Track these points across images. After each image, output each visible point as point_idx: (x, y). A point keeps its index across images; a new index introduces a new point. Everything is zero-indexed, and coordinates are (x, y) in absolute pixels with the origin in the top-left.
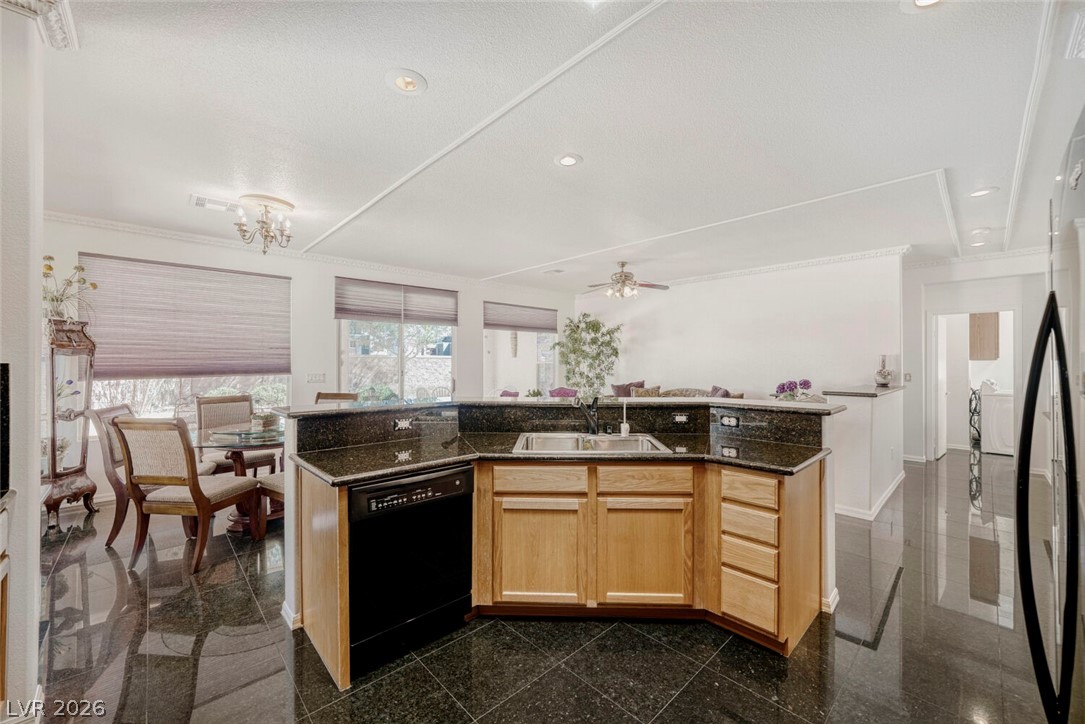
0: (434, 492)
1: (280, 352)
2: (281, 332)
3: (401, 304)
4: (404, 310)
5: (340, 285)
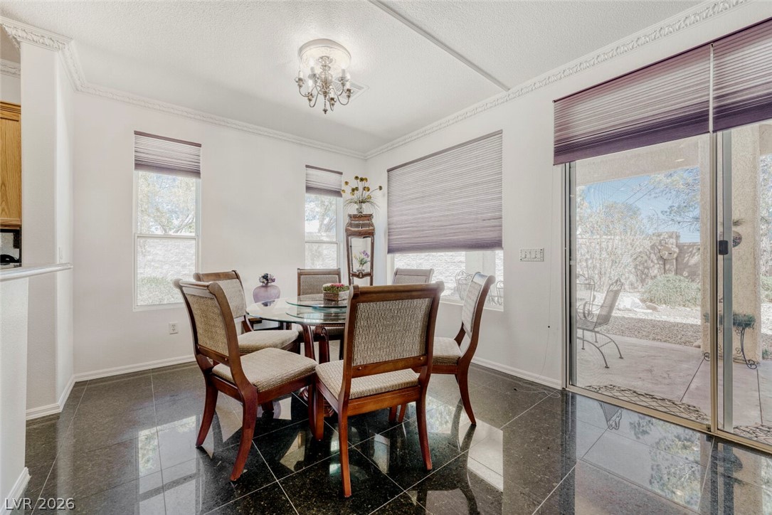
1: (492, 223)
2: (493, 199)
3: (708, 88)
4: (717, 98)
5: (561, 110)
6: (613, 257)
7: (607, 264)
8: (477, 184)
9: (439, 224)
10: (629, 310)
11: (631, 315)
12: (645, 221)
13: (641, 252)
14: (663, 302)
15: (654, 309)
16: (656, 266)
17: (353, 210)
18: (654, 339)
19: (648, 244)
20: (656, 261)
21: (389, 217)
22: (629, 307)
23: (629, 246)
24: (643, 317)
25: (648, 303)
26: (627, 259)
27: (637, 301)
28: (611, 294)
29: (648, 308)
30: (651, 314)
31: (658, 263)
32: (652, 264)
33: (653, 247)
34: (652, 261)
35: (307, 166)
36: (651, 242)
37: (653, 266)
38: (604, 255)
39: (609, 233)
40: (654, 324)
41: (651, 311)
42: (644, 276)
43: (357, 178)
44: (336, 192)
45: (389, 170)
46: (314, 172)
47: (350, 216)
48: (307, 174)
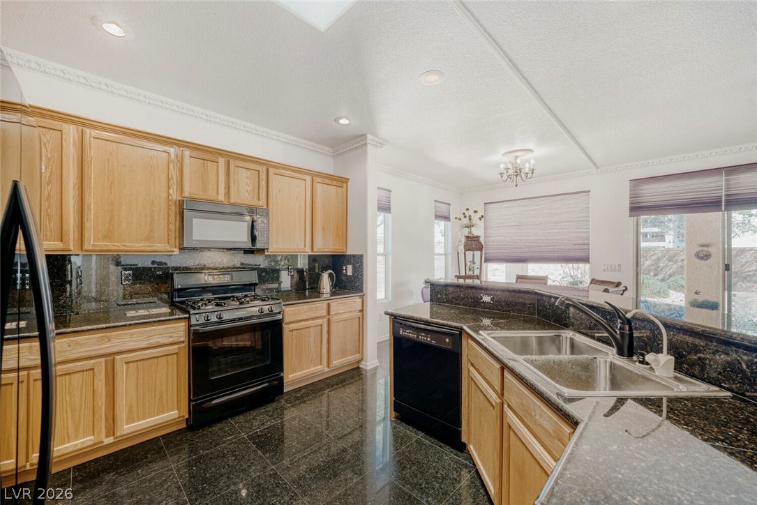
0: (431, 340)
1: (582, 247)
2: (582, 232)
3: (722, 189)
4: (726, 195)
5: (634, 186)
8: (569, 222)
17: (466, 232)
21: (486, 237)
35: (436, 201)
43: (468, 209)
44: (447, 218)
45: (485, 204)
46: (438, 204)
47: (467, 237)
48: (435, 207)
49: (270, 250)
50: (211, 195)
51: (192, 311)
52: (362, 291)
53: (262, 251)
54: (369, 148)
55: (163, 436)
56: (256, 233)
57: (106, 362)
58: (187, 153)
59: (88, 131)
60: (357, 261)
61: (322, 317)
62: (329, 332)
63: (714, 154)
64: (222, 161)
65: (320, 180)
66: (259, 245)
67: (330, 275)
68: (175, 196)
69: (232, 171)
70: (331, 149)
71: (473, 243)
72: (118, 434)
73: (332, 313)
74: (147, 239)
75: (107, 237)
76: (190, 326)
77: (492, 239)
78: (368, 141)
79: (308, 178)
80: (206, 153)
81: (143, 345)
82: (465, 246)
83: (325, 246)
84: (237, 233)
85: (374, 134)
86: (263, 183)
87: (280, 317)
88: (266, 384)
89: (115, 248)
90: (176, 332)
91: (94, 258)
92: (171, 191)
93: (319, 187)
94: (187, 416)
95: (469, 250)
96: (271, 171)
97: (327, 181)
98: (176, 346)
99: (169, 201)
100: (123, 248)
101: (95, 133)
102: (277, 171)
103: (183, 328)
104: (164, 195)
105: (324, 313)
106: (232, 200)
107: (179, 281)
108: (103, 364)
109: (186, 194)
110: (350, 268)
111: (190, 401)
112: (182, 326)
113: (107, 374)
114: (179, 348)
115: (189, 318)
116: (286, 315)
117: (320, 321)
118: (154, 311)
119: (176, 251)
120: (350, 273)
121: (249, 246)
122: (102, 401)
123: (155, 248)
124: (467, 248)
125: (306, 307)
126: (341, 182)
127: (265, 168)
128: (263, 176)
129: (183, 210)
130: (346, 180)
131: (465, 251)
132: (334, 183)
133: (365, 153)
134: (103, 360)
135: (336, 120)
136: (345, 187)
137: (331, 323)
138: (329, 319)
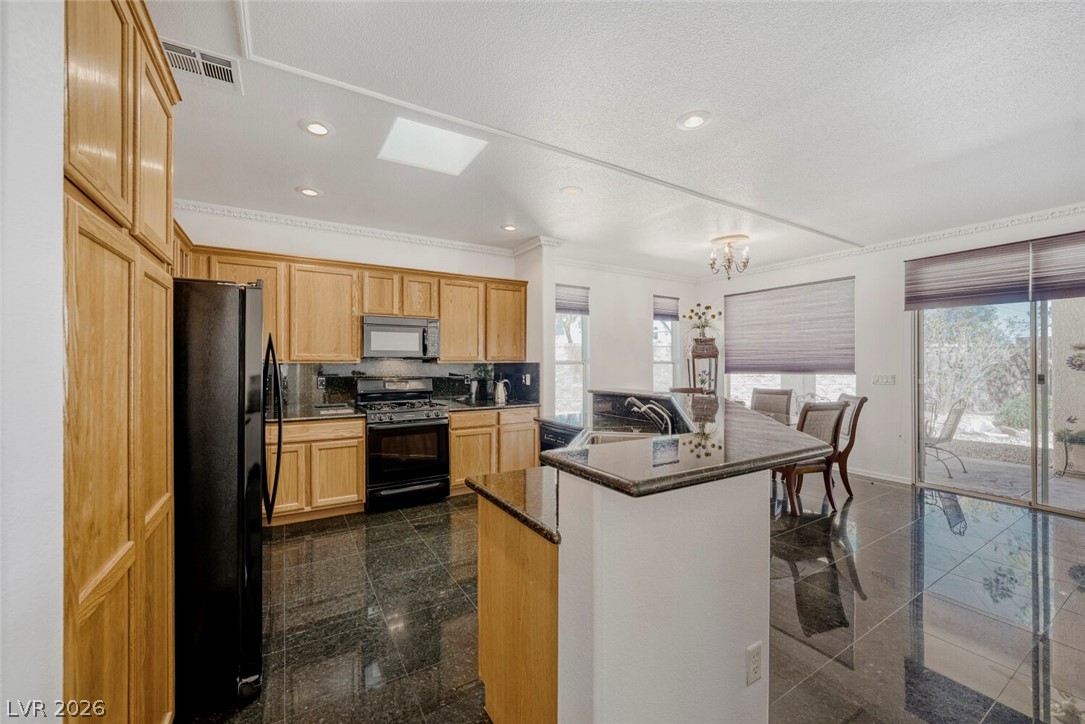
1: (844, 352)
2: (845, 332)
3: (1028, 271)
4: (1035, 279)
5: (912, 269)
6: (957, 371)
7: (950, 380)
8: (828, 318)
9: (788, 349)
10: (978, 434)
11: (980, 439)
12: (1003, 327)
13: (996, 365)
14: (1025, 425)
15: (1012, 434)
16: (1019, 382)
17: (696, 333)
18: (1005, 460)
19: (1007, 355)
20: (1019, 376)
21: (726, 339)
22: (977, 430)
23: (980, 357)
24: (997, 442)
25: (1005, 427)
26: (975, 374)
27: (989, 423)
28: (953, 416)
29: (1004, 432)
30: (1007, 439)
31: (1023, 378)
32: (1013, 380)
33: (1014, 358)
34: (1014, 376)
35: (655, 296)
36: (1011, 352)
37: (1016, 382)
38: (946, 368)
39: (951, 340)
40: (1007, 448)
41: (1007, 436)
42: (1001, 395)
43: (699, 305)
44: (675, 317)
45: (726, 296)
46: (659, 300)
47: (696, 340)
48: (655, 303)
49: (442, 358)
50: (386, 309)
51: (368, 411)
52: (538, 402)
53: (434, 360)
54: (545, 250)
55: (346, 515)
56: (426, 342)
57: (306, 447)
58: (367, 274)
59: (293, 264)
60: (535, 369)
61: (492, 426)
62: (499, 442)
63: (1017, 222)
64: (396, 278)
65: (493, 286)
66: (430, 355)
67: (506, 384)
68: (357, 312)
69: (405, 286)
70: (511, 251)
71: (704, 348)
72: (314, 505)
73: (501, 422)
74: (336, 350)
75: (307, 349)
76: (367, 424)
77: (736, 341)
78: (542, 242)
79: (481, 286)
80: (384, 272)
81: (332, 436)
82: (693, 352)
83: (501, 352)
84: (410, 343)
85: (547, 234)
86: (435, 294)
87: (446, 421)
88: (437, 484)
89: (312, 358)
90: (356, 428)
91: (298, 366)
92: (354, 309)
93: (493, 294)
94: (364, 501)
95: (700, 356)
96: (443, 281)
97: (501, 286)
98: (356, 441)
99: (352, 317)
100: (318, 358)
101: (298, 266)
102: (449, 282)
103: (361, 426)
104: (349, 312)
105: (494, 422)
106: (406, 313)
107: (362, 387)
108: (304, 449)
109: (366, 311)
110: (528, 376)
111: (367, 488)
112: (361, 423)
113: (306, 457)
114: (358, 442)
115: (366, 417)
116: (453, 420)
117: (489, 430)
118: (340, 412)
119: (358, 361)
120: (528, 383)
121: (421, 355)
122: (303, 478)
123: (342, 358)
124: (697, 355)
125: (473, 414)
126: (520, 286)
127: (436, 280)
128: (435, 288)
129: (363, 326)
130: (525, 283)
131: (694, 357)
132: (511, 287)
133: (541, 255)
134: (303, 445)
135: (502, 227)
136: (523, 292)
137: (502, 432)
138: (499, 429)
